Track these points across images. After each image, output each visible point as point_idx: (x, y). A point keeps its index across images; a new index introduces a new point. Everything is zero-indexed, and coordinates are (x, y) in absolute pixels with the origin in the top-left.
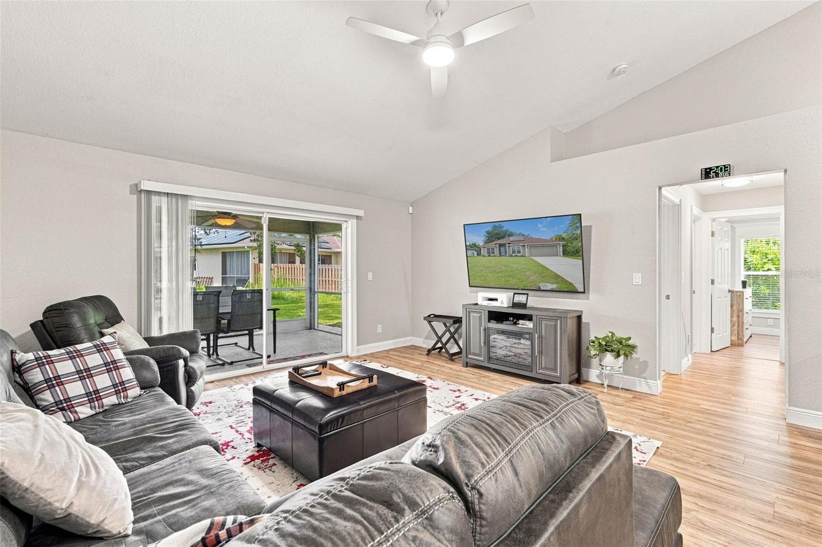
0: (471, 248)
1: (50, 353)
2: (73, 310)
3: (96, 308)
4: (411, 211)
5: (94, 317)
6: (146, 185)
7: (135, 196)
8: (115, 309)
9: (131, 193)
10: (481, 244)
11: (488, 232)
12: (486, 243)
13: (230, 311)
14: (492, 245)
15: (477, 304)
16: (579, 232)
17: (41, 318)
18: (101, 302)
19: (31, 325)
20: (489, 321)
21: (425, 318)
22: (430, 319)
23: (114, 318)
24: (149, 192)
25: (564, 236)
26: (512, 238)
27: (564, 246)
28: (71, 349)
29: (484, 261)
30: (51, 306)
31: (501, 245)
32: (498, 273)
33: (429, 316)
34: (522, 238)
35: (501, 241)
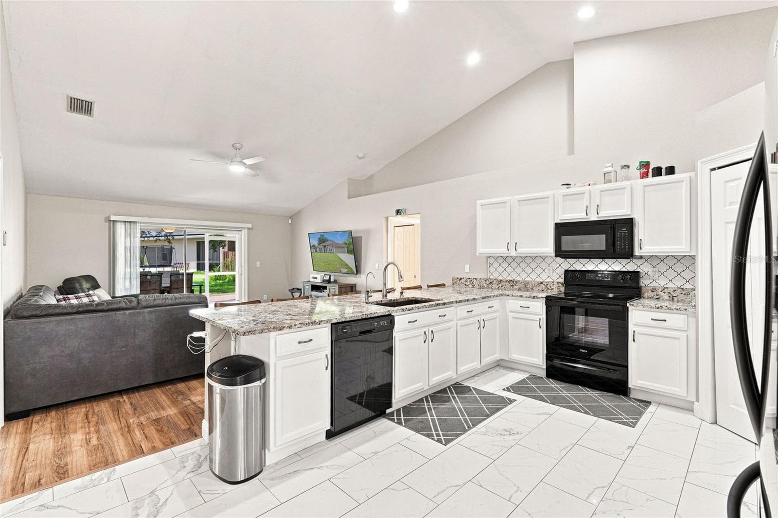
0: (312, 247)
1: (69, 296)
2: (76, 281)
3: (87, 281)
4: (290, 222)
5: (86, 285)
6: (113, 218)
7: (108, 224)
8: (96, 282)
9: (105, 222)
10: (317, 245)
11: (319, 238)
12: (318, 245)
13: (169, 286)
14: (321, 246)
15: (309, 281)
16: (351, 240)
17: (62, 285)
18: (90, 278)
19: (58, 288)
20: (312, 291)
21: (289, 291)
22: (293, 291)
23: (96, 286)
24: (114, 221)
25: (347, 242)
26: (328, 243)
27: (347, 248)
28: (76, 295)
29: (318, 255)
30: (66, 279)
31: (325, 246)
32: (324, 262)
33: (293, 289)
34: (332, 243)
35: (324, 244)
